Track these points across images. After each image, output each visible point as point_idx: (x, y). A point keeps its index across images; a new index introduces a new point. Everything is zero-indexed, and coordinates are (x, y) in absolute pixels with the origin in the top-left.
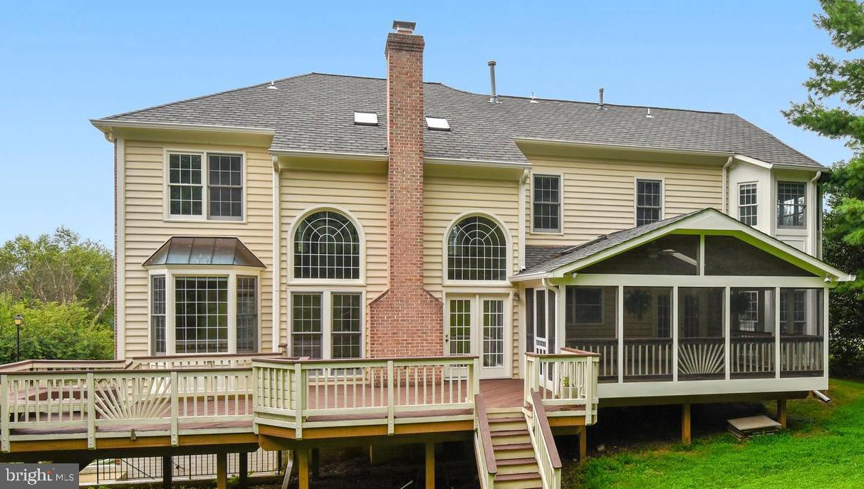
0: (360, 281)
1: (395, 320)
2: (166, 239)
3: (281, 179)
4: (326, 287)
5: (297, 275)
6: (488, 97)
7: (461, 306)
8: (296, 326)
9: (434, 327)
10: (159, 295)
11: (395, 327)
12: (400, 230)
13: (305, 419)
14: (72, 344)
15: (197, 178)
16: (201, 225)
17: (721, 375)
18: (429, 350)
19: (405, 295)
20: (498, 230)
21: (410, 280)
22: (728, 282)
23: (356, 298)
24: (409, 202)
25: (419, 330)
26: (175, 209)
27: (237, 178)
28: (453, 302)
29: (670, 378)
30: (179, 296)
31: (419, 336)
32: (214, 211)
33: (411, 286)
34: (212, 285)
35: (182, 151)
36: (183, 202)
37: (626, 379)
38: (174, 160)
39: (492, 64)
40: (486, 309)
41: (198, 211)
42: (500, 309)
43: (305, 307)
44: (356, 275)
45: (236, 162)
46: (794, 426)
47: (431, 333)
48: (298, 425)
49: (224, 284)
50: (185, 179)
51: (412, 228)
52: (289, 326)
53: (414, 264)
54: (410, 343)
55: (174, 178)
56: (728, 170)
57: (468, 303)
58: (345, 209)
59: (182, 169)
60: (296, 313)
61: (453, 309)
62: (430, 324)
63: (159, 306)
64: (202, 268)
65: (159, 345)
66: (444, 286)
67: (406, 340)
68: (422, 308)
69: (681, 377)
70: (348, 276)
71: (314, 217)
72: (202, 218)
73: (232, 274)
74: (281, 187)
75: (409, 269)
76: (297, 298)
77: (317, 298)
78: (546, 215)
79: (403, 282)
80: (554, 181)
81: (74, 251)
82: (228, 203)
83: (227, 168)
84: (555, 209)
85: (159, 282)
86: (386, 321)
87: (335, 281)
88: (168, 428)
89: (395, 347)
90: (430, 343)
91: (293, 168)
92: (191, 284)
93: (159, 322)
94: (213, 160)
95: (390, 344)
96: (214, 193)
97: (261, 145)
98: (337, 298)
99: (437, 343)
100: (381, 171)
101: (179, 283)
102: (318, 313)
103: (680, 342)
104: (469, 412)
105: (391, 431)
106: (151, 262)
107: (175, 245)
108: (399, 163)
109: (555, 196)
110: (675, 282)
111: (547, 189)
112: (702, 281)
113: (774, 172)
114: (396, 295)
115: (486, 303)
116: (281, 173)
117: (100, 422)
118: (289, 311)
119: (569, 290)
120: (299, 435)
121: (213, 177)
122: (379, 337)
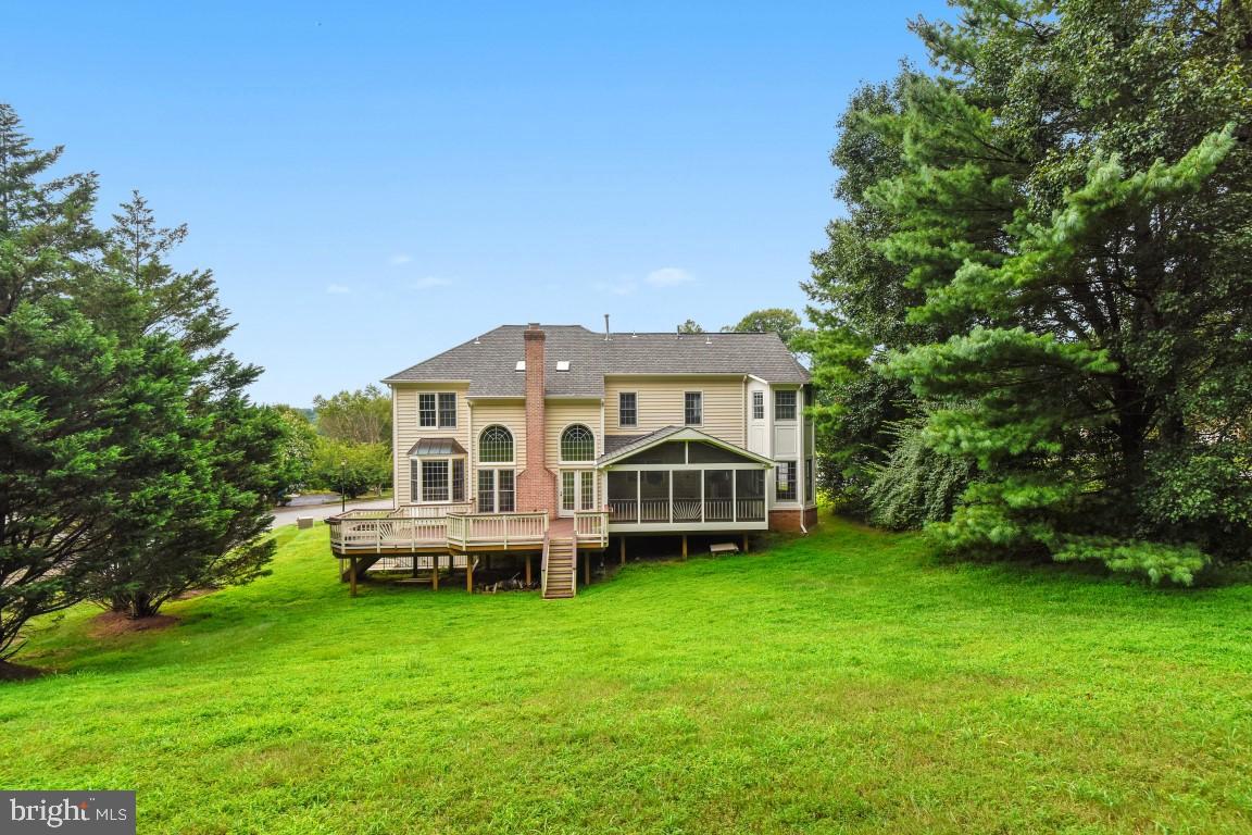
0: (514, 463)
1: (530, 486)
2: (418, 440)
3: (472, 410)
4: (496, 466)
5: (481, 461)
6: (604, 336)
7: (568, 475)
8: (481, 488)
10: (414, 470)
11: (529, 489)
12: (530, 437)
13: (467, 542)
14: (377, 472)
15: (433, 407)
16: (435, 432)
17: (699, 520)
18: (547, 501)
19: (534, 472)
20: (590, 432)
21: (537, 464)
22: (703, 467)
23: (512, 472)
24: (537, 421)
25: (542, 491)
26: (422, 424)
27: (453, 405)
28: (564, 474)
29: (668, 521)
30: (424, 470)
31: (542, 494)
32: (442, 424)
33: (537, 467)
34: (440, 464)
35: (425, 392)
36: (426, 419)
37: (642, 521)
38: (421, 397)
39: (607, 316)
40: (583, 477)
41: (434, 424)
42: (591, 477)
43: (486, 477)
44: (512, 460)
45: (453, 396)
46: (753, 549)
47: (549, 492)
48: (464, 545)
49: (446, 464)
50: (427, 408)
51: (538, 436)
52: (477, 488)
53: (539, 455)
54: (537, 498)
55: (421, 407)
56: (746, 383)
57: (573, 474)
58: (505, 425)
59: (426, 402)
60: (481, 481)
61: (564, 477)
62: (549, 488)
63: (414, 476)
64: (435, 456)
65: (414, 497)
66: (559, 463)
67: (535, 496)
68: (544, 479)
69: (674, 521)
70: (507, 460)
71: (491, 429)
72: (436, 428)
73: (451, 458)
74: (472, 414)
75: (536, 458)
76: (481, 472)
77: (491, 473)
78: (628, 416)
79: (533, 465)
80: (632, 397)
81: (378, 401)
82: (449, 419)
83: (448, 400)
84: (634, 413)
85: (414, 463)
86: (524, 486)
87: (500, 463)
88: (410, 544)
90: (548, 498)
91: (478, 404)
92: (430, 464)
93: (414, 484)
94: (441, 396)
95: (527, 498)
96: (442, 414)
97: (465, 387)
98: (501, 472)
99: (552, 498)
100: (522, 403)
101: (424, 464)
102: (492, 481)
103: (674, 501)
104: (542, 540)
105: (505, 548)
106: (411, 452)
107: (423, 444)
108: (531, 400)
109: (634, 405)
110: (671, 468)
111: (628, 401)
112: (687, 467)
113: (772, 386)
114: (529, 472)
115: (583, 474)
116: (472, 407)
117: (382, 542)
118: (477, 480)
119: (610, 474)
120: (464, 549)
121: (441, 405)
122: (521, 495)
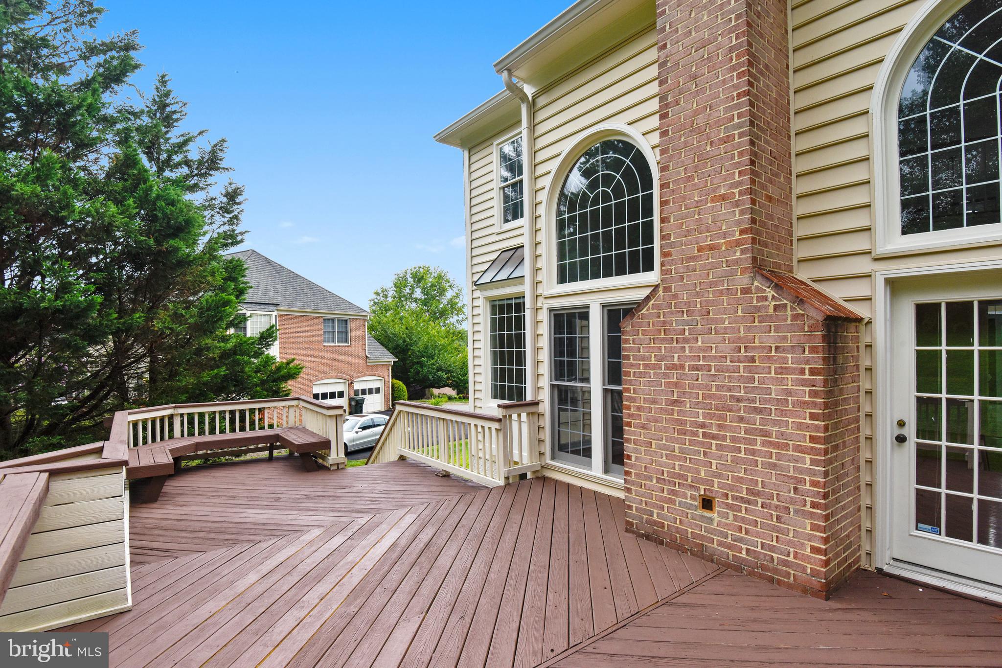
0: (653, 275)
1: (674, 367)
2: (496, 254)
3: (533, 113)
4: (592, 293)
8: (557, 372)
9: (789, 393)
11: (676, 385)
18: (774, 466)
19: (698, 295)
21: (712, 248)
25: (738, 400)
31: (741, 419)
33: (714, 266)
35: (507, 139)
43: (569, 335)
47: (783, 413)
52: (548, 367)
53: (723, 198)
54: (714, 437)
58: (620, 124)
59: (511, 163)
60: (556, 346)
67: (703, 426)
68: (748, 329)
74: (533, 127)
75: (708, 218)
79: (693, 258)
86: (654, 367)
89: (676, 440)
90: (777, 446)
95: (665, 429)
99: (799, 449)
101: (492, 309)
114: (675, 296)
116: (532, 103)
118: (547, 342)
122: (639, 408)
